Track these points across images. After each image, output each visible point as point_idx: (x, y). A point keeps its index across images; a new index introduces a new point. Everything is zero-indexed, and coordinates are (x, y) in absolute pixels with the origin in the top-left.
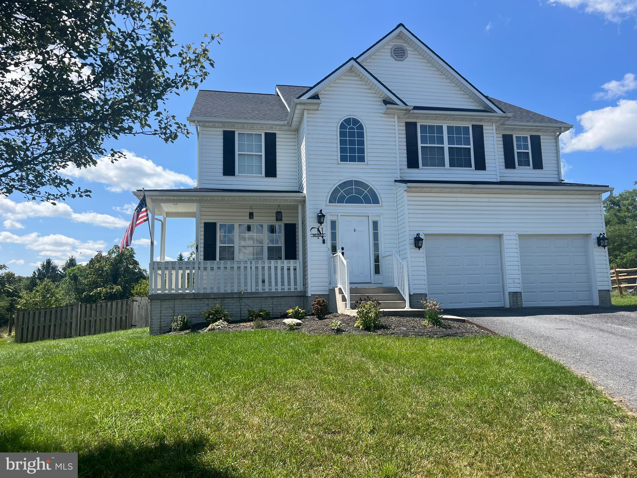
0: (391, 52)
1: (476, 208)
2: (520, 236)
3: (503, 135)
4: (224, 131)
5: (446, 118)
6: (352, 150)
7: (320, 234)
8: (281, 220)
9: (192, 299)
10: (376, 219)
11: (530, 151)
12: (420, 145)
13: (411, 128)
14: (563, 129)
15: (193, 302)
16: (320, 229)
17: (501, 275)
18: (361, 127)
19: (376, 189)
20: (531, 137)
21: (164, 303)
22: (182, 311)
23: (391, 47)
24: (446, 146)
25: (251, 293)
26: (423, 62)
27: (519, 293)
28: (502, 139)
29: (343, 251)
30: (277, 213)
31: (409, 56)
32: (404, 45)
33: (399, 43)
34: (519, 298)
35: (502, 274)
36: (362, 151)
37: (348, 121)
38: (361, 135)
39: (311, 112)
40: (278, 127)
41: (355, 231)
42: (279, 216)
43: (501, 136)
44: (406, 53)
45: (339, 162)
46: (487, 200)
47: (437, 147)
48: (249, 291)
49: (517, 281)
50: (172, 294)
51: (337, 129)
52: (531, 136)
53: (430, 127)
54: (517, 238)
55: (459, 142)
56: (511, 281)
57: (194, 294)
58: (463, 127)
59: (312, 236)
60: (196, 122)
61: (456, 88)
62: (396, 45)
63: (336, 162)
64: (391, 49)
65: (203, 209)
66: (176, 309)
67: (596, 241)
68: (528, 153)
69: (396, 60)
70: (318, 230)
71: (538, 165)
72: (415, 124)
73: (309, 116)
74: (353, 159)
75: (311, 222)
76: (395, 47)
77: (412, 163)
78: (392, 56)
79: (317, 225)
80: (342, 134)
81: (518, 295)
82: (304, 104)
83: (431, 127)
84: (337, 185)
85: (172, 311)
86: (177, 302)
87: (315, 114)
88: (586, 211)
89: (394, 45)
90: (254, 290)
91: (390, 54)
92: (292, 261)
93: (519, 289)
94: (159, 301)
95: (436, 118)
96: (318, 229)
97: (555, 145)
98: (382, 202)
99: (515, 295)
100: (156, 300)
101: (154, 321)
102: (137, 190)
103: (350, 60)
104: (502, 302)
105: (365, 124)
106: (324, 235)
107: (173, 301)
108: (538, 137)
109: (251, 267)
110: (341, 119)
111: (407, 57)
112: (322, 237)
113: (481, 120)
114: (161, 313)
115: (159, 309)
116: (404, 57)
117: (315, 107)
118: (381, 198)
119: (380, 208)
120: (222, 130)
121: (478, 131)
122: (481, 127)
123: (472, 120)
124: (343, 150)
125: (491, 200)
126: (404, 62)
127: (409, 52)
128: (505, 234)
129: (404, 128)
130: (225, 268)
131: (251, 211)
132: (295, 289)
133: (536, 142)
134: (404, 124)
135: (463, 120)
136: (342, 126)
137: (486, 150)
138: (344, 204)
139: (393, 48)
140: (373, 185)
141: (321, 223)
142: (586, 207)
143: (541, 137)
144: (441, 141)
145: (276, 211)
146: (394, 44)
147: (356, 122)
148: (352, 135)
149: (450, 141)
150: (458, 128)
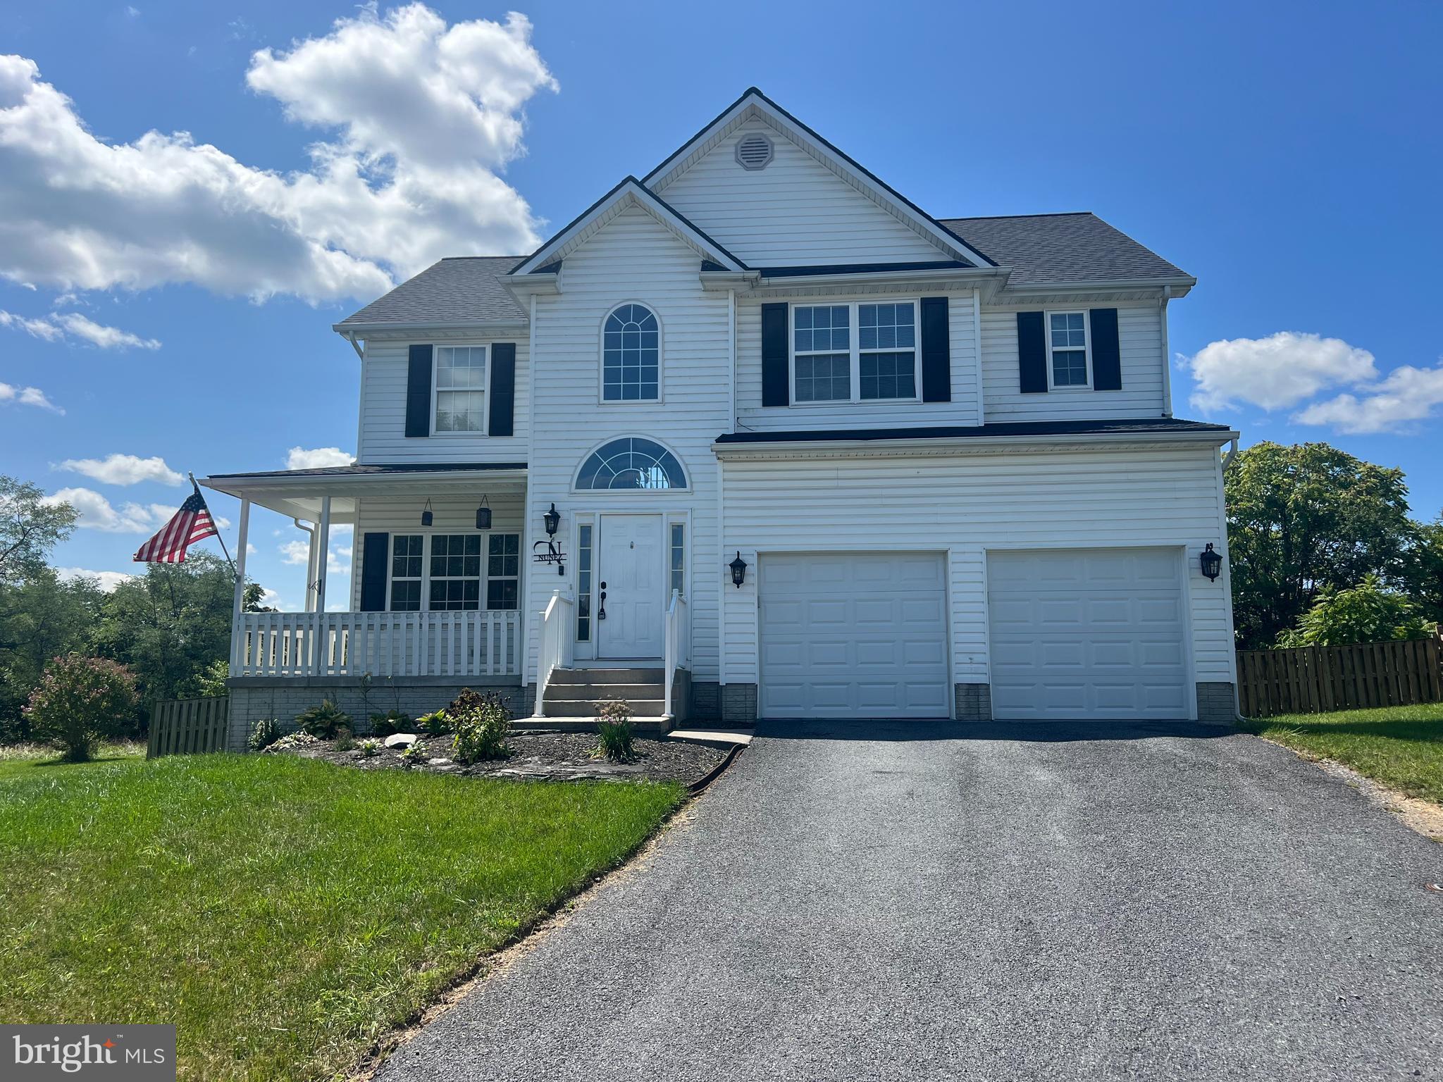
0: (736, 153)
1: (885, 492)
2: (989, 553)
3: (1018, 314)
4: (411, 347)
5: (853, 288)
6: (630, 375)
7: (554, 555)
8: (488, 526)
9: (305, 688)
10: (677, 520)
11: (1087, 347)
12: (793, 353)
13: (774, 317)
14: (1167, 289)
15: (308, 693)
16: (555, 545)
17: (944, 643)
18: (652, 324)
19: (680, 456)
20: (1094, 314)
21: (253, 695)
22: (285, 711)
23: (736, 141)
24: (855, 351)
25: (420, 678)
26: (810, 167)
27: (984, 687)
28: (1015, 324)
29: (602, 591)
30: (480, 511)
31: (776, 155)
32: (765, 132)
33: (755, 129)
34: (982, 699)
35: (947, 643)
36: (652, 375)
37: (623, 312)
38: (652, 340)
39: (544, 299)
40: (518, 332)
41: (632, 547)
42: (484, 518)
43: (1014, 316)
44: (770, 151)
45: (602, 401)
46: (913, 472)
47: (834, 356)
48: (415, 674)
49: (977, 658)
50: (270, 678)
51: (600, 331)
52: (1093, 312)
53: (819, 311)
54: (983, 558)
55: (887, 340)
56: (965, 658)
57: (309, 678)
58: (898, 305)
59: (537, 558)
60: (351, 332)
61: (885, 218)
62: (746, 135)
63: (595, 401)
64: (736, 146)
65: (364, 507)
66: (276, 706)
67: (1197, 563)
68: (1083, 352)
69: (747, 169)
70: (551, 547)
71: (1109, 377)
72: (783, 308)
73: (541, 307)
74: (631, 394)
75: (534, 531)
76: (745, 140)
77: (774, 394)
78: (737, 161)
79: (546, 537)
80: (610, 341)
81: (982, 692)
82: (523, 284)
83: (822, 312)
84: (594, 451)
85: (269, 712)
86: (278, 694)
87: (554, 302)
88: (1174, 490)
89: (744, 137)
90: (424, 673)
91: (733, 157)
92: (504, 612)
93: (984, 676)
94: (246, 691)
95: (830, 290)
96: (550, 544)
97: (1156, 328)
98: (692, 483)
99: (974, 692)
100: (241, 688)
101: (235, 728)
102: (210, 477)
103: (624, 182)
104: (946, 708)
105: (660, 316)
106: (563, 557)
107: (271, 690)
108: (1112, 315)
109: (421, 625)
110: (609, 309)
111: (771, 159)
112: (559, 561)
113: (941, 287)
114: (248, 714)
115: (245, 707)
116: (765, 160)
117: (549, 289)
118: (690, 474)
119: (689, 497)
120: (407, 344)
121: (936, 313)
122: (944, 301)
123: (919, 288)
124: (610, 375)
125: (923, 472)
126: (767, 171)
127: (776, 148)
128: (954, 548)
129: (759, 318)
130: (396, 626)
131: (428, 509)
132: (509, 670)
133: (1105, 325)
134: (759, 309)
135: (897, 289)
136: (611, 324)
137: (953, 354)
138: (609, 490)
139: (738, 143)
140: (673, 448)
141: (551, 531)
142: (1174, 480)
143: (1119, 313)
144: (843, 341)
145: (478, 507)
146: (743, 133)
147: (641, 312)
148: (631, 341)
149: (865, 340)
150: (886, 310)
